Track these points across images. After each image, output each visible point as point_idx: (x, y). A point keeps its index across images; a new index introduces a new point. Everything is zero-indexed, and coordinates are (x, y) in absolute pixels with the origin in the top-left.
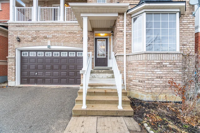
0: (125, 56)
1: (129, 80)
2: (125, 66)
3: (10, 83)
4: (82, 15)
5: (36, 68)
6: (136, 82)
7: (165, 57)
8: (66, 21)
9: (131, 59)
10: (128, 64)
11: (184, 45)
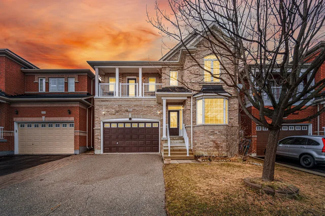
0: (192, 128)
1: (195, 144)
2: (192, 134)
3: (97, 152)
4: (162, 98)
5: (117, 138)
6: (198, 145)
7: (216, 128)
8: (143, 97)
9: (196, 129)
10: (194, 132)
11: (231, 119)
